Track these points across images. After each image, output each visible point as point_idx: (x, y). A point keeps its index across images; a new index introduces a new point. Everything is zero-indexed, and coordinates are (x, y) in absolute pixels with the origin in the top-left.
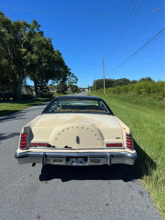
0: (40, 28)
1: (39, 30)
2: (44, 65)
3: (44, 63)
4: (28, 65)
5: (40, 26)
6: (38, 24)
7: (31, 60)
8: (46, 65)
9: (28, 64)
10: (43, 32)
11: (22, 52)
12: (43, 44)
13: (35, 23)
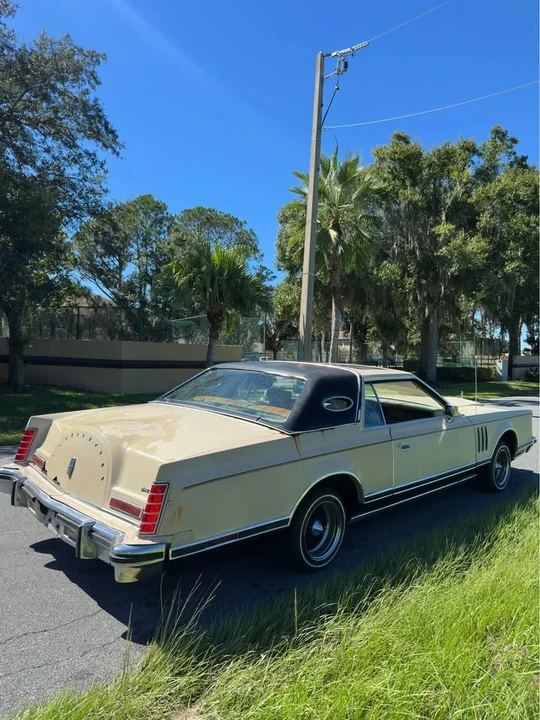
0: (516, 148)
1: (515, 153)
2: (509, 268)
3: (512, 260)
4: (452, 274)
5: (514, 141)
6: (510, 135)
7: (464, 257)
8: (518, 267)
9: (453, 269)
10: (524, 159)
11: (439, 235)
12: (517, 196)
13: (500, 134)
